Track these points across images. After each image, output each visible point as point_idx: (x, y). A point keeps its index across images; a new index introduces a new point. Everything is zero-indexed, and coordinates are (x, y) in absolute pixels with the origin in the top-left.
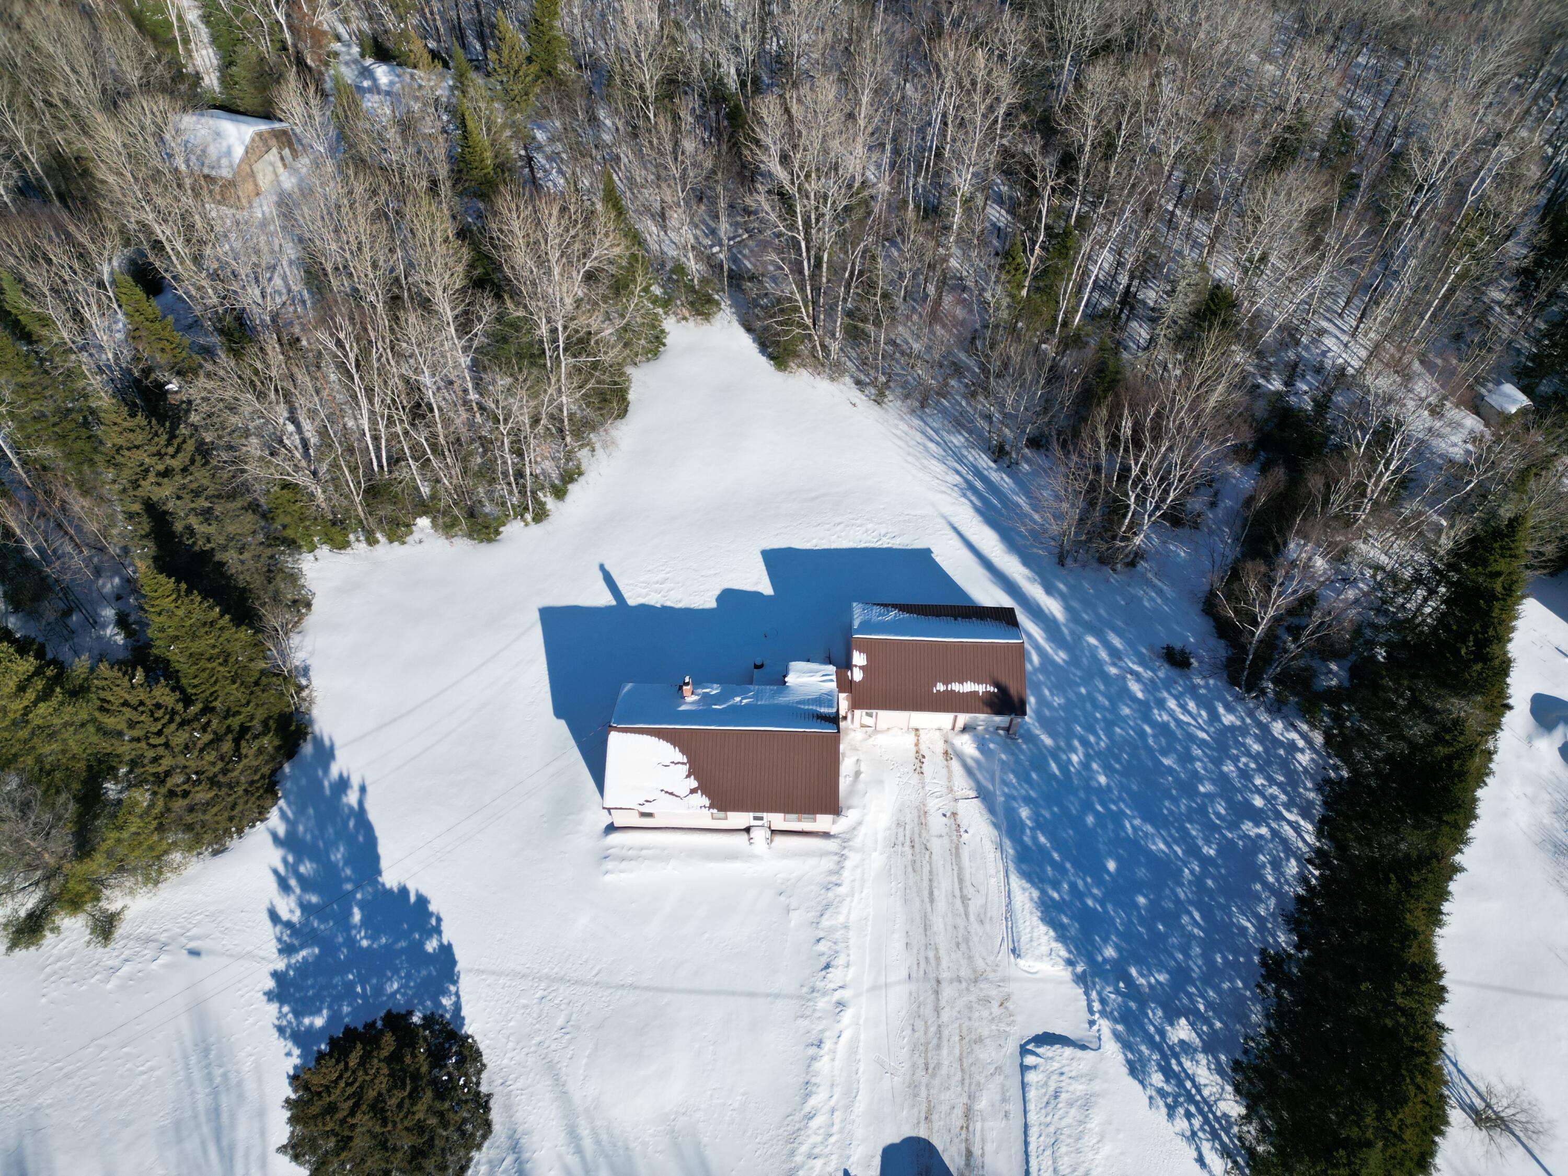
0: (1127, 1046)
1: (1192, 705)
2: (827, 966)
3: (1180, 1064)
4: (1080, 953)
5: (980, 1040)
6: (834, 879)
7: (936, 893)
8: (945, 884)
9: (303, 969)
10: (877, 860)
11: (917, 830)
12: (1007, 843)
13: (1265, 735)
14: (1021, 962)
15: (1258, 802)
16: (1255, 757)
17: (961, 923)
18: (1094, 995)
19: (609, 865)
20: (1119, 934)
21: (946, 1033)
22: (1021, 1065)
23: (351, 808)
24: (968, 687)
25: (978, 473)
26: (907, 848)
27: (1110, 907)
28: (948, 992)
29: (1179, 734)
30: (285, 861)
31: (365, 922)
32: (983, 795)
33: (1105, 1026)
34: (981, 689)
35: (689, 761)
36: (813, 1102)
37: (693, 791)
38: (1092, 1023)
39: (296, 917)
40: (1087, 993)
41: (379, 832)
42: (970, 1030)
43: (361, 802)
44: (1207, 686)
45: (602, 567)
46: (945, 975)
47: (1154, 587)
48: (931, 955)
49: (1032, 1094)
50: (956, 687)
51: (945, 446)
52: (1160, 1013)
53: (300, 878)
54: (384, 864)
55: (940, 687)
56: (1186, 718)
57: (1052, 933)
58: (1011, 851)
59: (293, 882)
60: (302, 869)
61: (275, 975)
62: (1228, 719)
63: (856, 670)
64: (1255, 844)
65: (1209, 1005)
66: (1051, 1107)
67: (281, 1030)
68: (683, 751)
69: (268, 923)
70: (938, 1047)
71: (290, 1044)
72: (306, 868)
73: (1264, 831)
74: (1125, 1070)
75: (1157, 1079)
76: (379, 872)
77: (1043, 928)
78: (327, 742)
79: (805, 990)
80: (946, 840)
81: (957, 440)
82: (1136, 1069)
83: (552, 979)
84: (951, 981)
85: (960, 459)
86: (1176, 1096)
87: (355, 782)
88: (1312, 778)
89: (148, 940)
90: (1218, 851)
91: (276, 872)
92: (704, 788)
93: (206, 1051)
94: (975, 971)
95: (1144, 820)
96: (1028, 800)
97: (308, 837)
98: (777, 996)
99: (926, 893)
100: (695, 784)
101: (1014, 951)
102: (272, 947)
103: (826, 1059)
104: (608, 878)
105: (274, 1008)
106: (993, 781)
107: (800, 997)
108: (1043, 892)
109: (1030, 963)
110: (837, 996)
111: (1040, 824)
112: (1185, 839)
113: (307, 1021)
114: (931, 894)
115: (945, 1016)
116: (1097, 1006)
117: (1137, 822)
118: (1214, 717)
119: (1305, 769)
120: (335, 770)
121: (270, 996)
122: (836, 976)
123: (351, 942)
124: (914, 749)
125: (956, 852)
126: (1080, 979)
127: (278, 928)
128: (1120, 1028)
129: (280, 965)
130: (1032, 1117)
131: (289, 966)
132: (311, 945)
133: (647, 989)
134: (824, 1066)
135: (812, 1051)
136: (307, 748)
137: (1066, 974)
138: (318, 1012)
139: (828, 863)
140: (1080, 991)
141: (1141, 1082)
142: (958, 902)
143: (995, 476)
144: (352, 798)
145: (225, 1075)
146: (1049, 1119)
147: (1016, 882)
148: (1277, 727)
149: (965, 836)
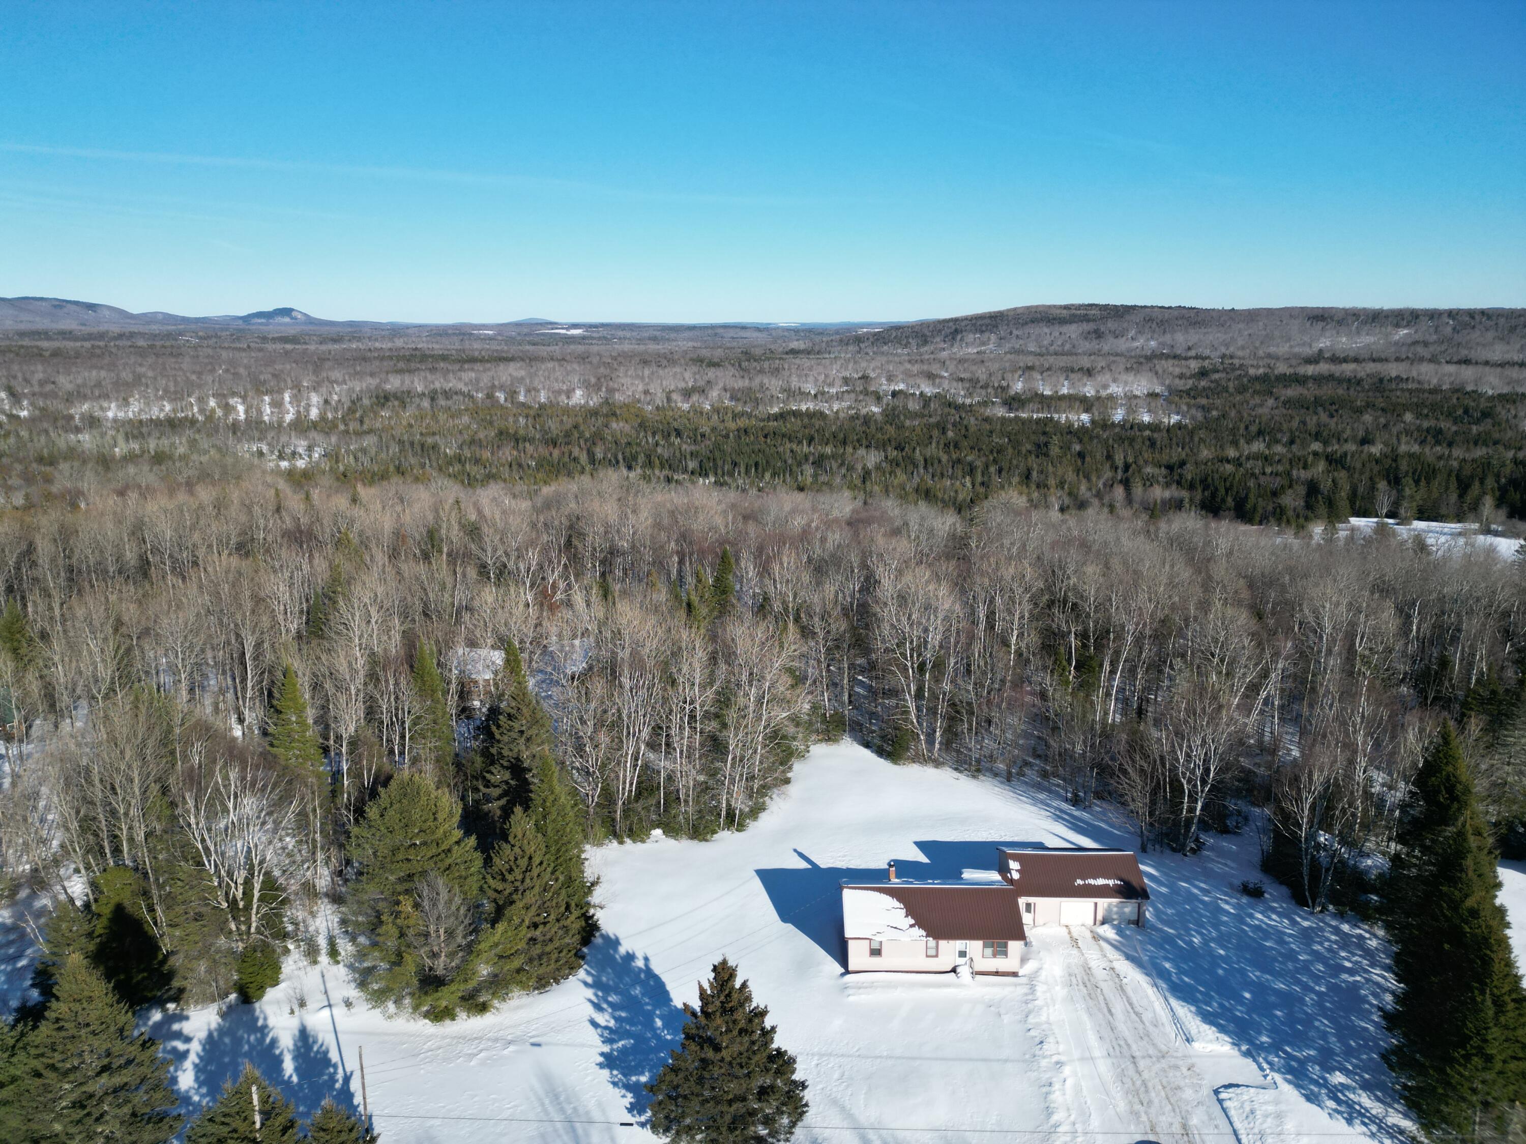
0: (1298, 1086)
1: (1274, 917)
2: (1042, 1042)
3: (1345, 1095)
4: (1240, 1039)
5: (1179, 1088)
6: (1030, 997)
7: (1113, 1010)
8: (1119, 1007)
9: (624, 1051)
10: (1060, 992)
11: (1086, 978)
12: (1161, 983)
13: (1337, 931)
14: (1195, 1045)
15: (1348, 964)
16: (1336, 942)
17: (1141, 1026)
18: (1261, 1060)
19: (850, 991)
20: (1266, 1030)
21: (1150, 1085)
22: (1218, 1100)
23: (640, 969)
24: (1101, 882)
25: (1061, 811)
26: (1081, 987)
27: (1255, 1016)
28: (1142, 1064)
29: (1271, 931)
30: (596, 995)
31: (665, 1026)
32: (1128, 957)
33: (1278, 1077)
34: (1111, 882)
35: (906, 907)
36: (1055, 1118)
37: (912, 926)
38: (1265, 1076)
39: (612, 1023)
40: (1255, 1060)
41: (664, 978)
42: (1169, 1083)
43: (647, 965)
44: (1282, 907)
45: (795, 850)
46: (1137, 1054)
47: (1219, 862)
48: (1122, 1043)
49: (1232, 1113)
50: (1092, 882)
51: (1033, 798)
52: (1317, 1068)
53: (611, 1004)
54: (673, 995)
55: (1079, 882)
56: (1273, 923)
57: (1214, 1029)
58: (1164, 986)
59: (605, 1006)
60: (610, 999)
61: (602, 1054)
62: (1306, 924)
63: (1014, 873)
64: (1356, 986)
65: (1355, 1066)
66: (1250, 1119)
67: (615, 1084)
68: (899, 900)
69: (591, 1028)
70: (1147, 1091)
71: (623, 1091)
72: (613, 998)
73: (1358, 978)
74: (1303, 1099)
75: (1331, 1104)
76: (671, 1000)
77: (1206, 1027)
78: (613, 937)
79: (1027, 1056)
80: (1110, 983)
81: (1042, 796)
82: (1311, 1098)
83: (822, 1055)
84: (1144, 1057)
85: (1048, 805)
86: (1350, 1114)
87: (640, 955)
88: (1384, 953)
89: (496, 1040)
90: (1327, 988)
91: (590, 1001)
92: (920, 923)
93: (556, 1097)
94: (1160, 1051)
95: (1262, 972)
96: (1167, 959)
97: (611, 983)
98: (1006, 1061)
99: (1105, 1010)
100: (913, 922)
101: (1188, 1040)
102: (597, 1040)
103: (1057, 1093)
104: (851, 998)
105: (606, 1072)
106: (1137, 952)
107: (1024, 1061)
108: (1197, 1007)
109: (1203, 1045)
110: (1055, 1058)
111: (1181, 971)
112: (1298, 982)
113: (634, 1078)
114: (1110, 1011)
115: (1146, 1075)
116: (1265, 1066)
117: (1258, 973)
118: (1294, 923)
119: (1376, 949)
120: (622, 950)
121: (601, 1066)
122: (1049, 1048)
123: (658, 1037)
124: (1068, 937)
125: (1122, 989)
126: (1248, 1054)
127: (599, 1030)
128: (1289, 1077)
129: (606, 1049)
130: (1238, 1125)
131: (612, 1050)
132: (628, 1038)
133: (899, 1058)
134: (1057, 1096)
135: (1044, 1090)
136: (598, 940)
137: (1235, 1052)
138: (642, 1073)
139: (1025, 990)
140: (1249, 1061)
141: (1319, 1106)
142: (1133, 1016)
143: (1077, 813)
144: (640, 963)
145: (575, 1109)
146: (1252, 1125)
147: (1174, 1002)
148: (1345, 927)
149: (1125, 981)
